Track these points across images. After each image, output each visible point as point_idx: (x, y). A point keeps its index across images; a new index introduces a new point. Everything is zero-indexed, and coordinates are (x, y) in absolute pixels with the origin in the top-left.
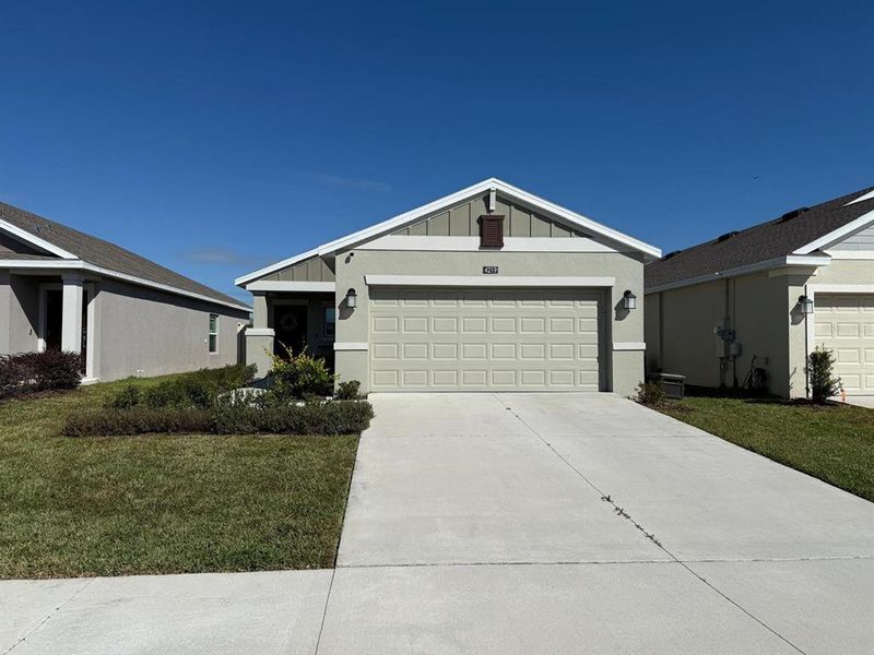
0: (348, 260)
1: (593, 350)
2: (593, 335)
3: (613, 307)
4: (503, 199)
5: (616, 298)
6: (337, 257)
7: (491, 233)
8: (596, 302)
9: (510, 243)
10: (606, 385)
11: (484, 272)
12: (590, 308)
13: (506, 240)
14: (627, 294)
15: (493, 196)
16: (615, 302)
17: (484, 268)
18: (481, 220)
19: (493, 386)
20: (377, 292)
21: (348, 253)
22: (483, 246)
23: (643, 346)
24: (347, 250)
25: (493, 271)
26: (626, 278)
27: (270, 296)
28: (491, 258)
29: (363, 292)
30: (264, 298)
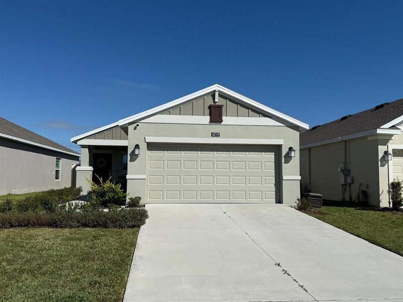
0: (135, 128)
1: (272, 180)
2: (272, 171)
3: (283, 156)
4: (222, 95)
5: (284, 151)
6: (129, 127)
7: (216, 114)
8: (274, 153)
9: (226, 120)
10: (279, 200)
11: (212, 136)
12: (271, 156)
13: (224, 118)
14: (291, 149)
15: (217, 94)
16: (284, 154)
17: (212, 133)
18: (210, 107)
19: (217, 200)
20: (152, 146)
21: (135, 125)
22: (211, 121)
23: (299, 178)
24: (136, 123)
25: (216, 135)
26: (290, 140)
27: (91, 148)
28: (215, 128)
29: (143, 146)
30: (87, 149)
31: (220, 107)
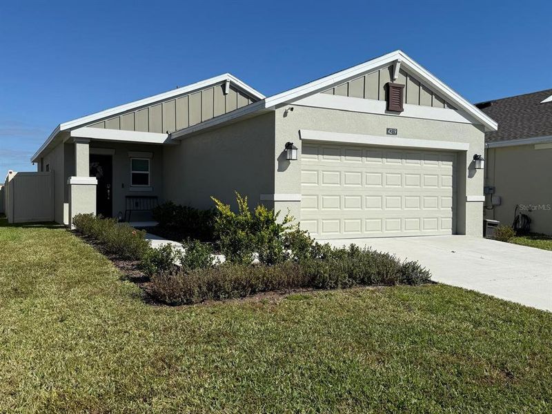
0: (285, 114)
1: (449, 201)
2: (449, 189)
5: (469, 160)
6: (277, 111)
8: (451, 163)
9: (409, 109)
10: (458, 229)
11: (388, 133)
12: (447, 167)
13: (405, 106)
15: (398, 67)
17: (388, 129)
18: (387, 86)
21: (287, 107)
22: (388, 109)
23: (483, 198)
24: (287, 104)
25: (392, 132)
28: (392, 121)
30: (87, 146)
31: (400, 88)
